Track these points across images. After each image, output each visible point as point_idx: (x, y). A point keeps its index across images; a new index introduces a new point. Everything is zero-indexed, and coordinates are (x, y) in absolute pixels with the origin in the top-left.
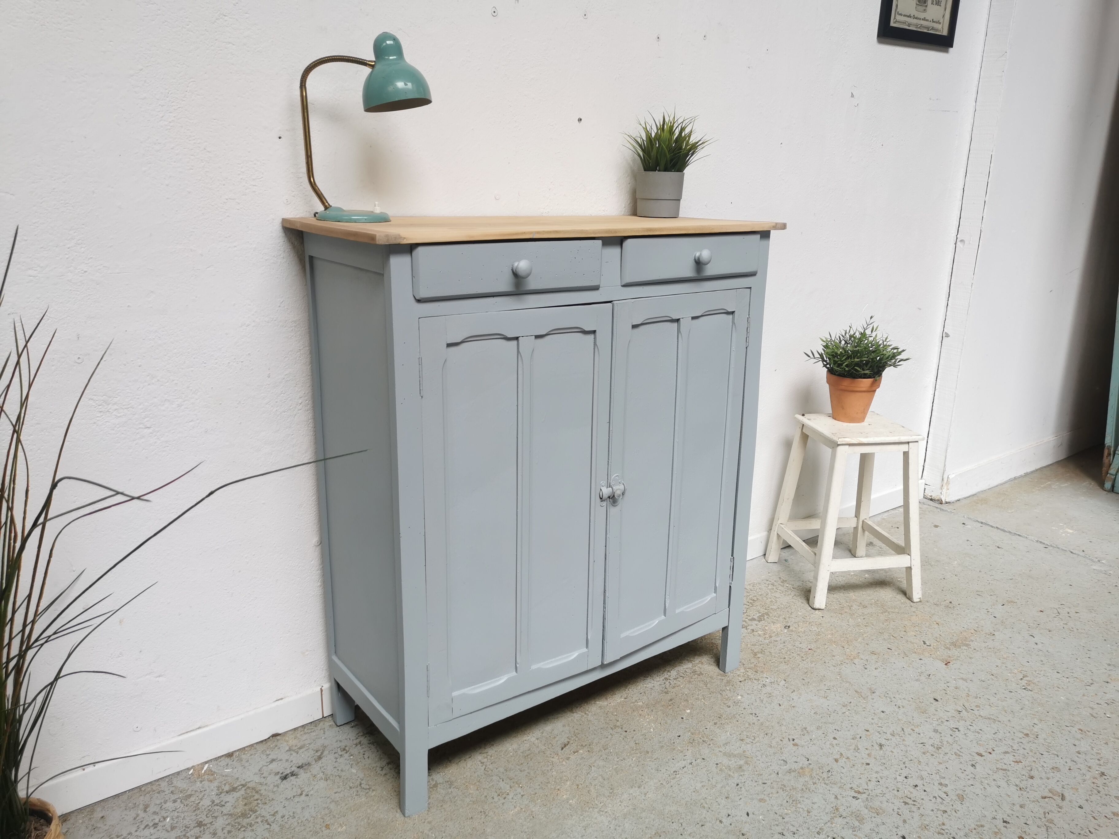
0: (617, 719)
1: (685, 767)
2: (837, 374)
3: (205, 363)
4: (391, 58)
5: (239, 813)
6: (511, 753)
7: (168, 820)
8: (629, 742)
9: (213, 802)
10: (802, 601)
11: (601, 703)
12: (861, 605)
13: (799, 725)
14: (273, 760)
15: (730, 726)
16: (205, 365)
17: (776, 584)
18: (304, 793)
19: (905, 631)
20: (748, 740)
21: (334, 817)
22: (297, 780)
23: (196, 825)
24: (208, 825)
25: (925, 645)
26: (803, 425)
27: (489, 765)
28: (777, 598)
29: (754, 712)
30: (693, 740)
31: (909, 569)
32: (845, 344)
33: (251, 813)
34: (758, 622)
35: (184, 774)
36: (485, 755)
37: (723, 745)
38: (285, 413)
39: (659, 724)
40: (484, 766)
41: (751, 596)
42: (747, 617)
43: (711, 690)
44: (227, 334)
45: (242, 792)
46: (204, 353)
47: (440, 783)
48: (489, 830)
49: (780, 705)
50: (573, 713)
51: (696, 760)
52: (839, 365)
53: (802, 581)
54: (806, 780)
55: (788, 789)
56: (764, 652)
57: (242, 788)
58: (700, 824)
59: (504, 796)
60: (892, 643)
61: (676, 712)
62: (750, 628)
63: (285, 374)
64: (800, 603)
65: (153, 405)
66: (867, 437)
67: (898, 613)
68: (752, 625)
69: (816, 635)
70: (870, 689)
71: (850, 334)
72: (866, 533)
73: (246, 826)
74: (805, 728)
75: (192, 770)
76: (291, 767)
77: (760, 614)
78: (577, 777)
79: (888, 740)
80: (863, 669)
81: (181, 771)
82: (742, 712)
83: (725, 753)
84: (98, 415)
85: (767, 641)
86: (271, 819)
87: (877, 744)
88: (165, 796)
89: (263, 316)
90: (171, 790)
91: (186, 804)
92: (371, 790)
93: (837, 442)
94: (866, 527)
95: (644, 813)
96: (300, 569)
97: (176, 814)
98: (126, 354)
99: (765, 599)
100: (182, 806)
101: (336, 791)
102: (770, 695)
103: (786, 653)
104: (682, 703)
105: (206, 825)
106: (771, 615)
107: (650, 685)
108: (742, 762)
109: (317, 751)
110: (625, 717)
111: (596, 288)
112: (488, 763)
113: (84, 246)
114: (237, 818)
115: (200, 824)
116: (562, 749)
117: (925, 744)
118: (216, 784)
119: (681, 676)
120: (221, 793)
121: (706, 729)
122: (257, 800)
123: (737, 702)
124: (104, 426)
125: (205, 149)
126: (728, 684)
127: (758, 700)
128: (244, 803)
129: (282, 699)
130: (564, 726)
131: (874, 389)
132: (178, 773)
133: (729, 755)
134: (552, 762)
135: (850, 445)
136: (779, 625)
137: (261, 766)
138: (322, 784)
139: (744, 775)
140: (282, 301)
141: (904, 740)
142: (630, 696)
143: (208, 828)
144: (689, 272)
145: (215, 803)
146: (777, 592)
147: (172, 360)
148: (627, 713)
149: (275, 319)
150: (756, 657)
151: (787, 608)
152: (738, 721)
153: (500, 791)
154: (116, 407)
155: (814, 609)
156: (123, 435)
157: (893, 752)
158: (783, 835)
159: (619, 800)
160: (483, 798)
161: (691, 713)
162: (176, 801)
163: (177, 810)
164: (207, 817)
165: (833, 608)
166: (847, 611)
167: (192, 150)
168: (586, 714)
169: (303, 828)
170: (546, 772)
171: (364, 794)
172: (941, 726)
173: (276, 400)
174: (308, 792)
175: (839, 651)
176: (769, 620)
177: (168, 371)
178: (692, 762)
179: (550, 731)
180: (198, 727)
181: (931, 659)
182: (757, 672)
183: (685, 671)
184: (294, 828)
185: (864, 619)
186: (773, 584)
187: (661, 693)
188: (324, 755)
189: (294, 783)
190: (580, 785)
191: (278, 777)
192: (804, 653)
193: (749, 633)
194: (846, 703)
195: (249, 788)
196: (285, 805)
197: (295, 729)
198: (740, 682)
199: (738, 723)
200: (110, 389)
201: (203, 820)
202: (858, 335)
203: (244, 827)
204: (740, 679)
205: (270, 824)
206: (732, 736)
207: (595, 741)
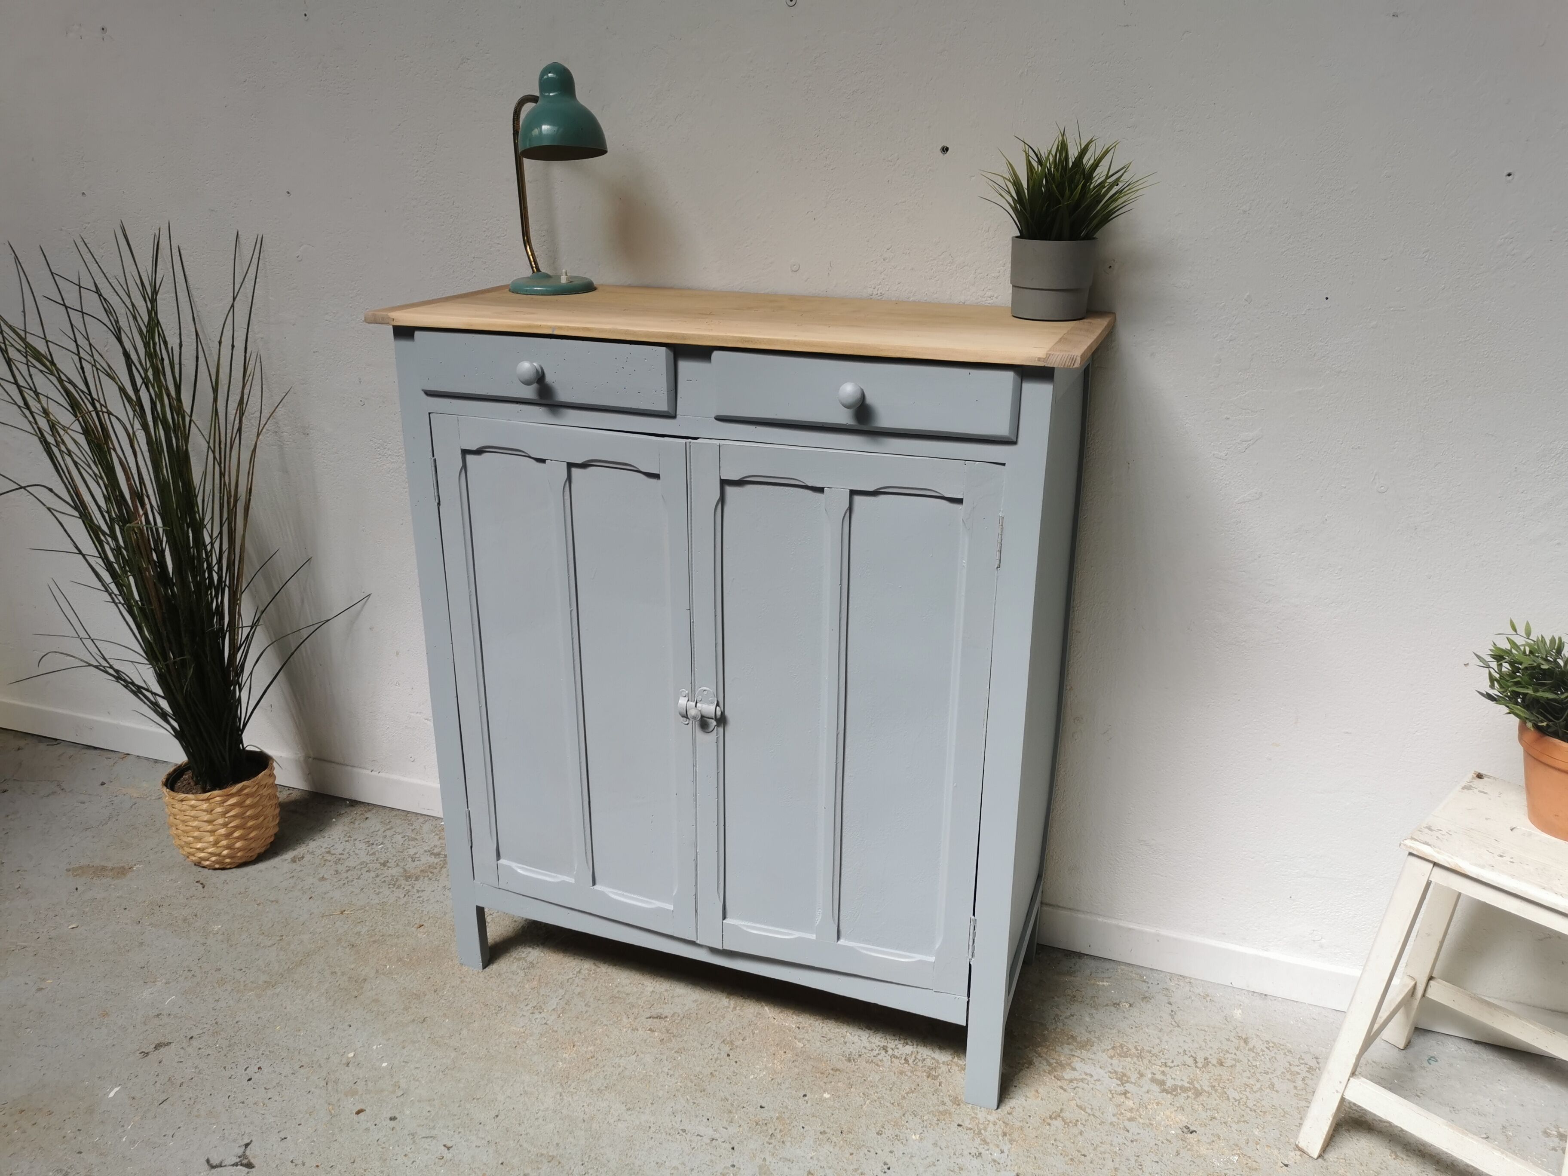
0: (747, 1038)
1: (701, 1137)
5: (409, 874)
7: (381, 846)
8: (710, 1067)
9: (416, 854)
11: (768, 1011)
24: (386, 868)
30: (766, 1124)
33: (414, 879)
34: (1159, 1090)
36: (593, 967)
37: (781, 1158)
39: (770, 1079)
40: (574, 976)
42: (1157, 1072)
45: (436, 861)
48: (476, 1025)
50: (726, 998)
51: (723, 1142)
56: (1076, 1125)
59: (535, 1011)
61: (814, 1085)
62: (1128, 1087)
68: (1138, 1085)
73: (397, 885)
78: (607, 1051)
82: (879, 1152)
85: (1112, 1120)
86: (413, 893)
91: (404, 844)
95: (583, 1132)
97: (390, 846)
100: (401, 843)
104: (840, 1084)
106: (1201, 1098)
110: (756, 1043)
111: (671, 415)
112: (582, 976)
114: (403, 876)
116: (650, 1018)
119: (904, 1059)
121: (803, 1128)
123: (902, 1138)
126: (937, 1114)
127: (930, 1159)
134: (620, 1020)
144: (845, 418)
145: (414, 856)
148: (768, 1041)
150: (1049, 1121)
152: (852, 1154)
153: (542, 1005)
154: (389, 452)
159: (592, 1101)
160: (523, 998)
161: (825, 1100)
162: (405, 837)
163: (394, 844)
164: (395, 862)
167: (443, 205)
168: (734, 1008)
169: (411, 914)
170: (598, 1022)
176: (1182, 1101)
178: (717, 1140)
179: (675, 995)
184: (407, 911)
187: (844, 1056)
190: (594, 1059)
198: (959, 1125)
199: (848, 1155)
201: (390, 862)
203: (394, 885)
204: (967, 1124)
205: (405, 895)
206: (811, 1160)
207: (685, 1038)
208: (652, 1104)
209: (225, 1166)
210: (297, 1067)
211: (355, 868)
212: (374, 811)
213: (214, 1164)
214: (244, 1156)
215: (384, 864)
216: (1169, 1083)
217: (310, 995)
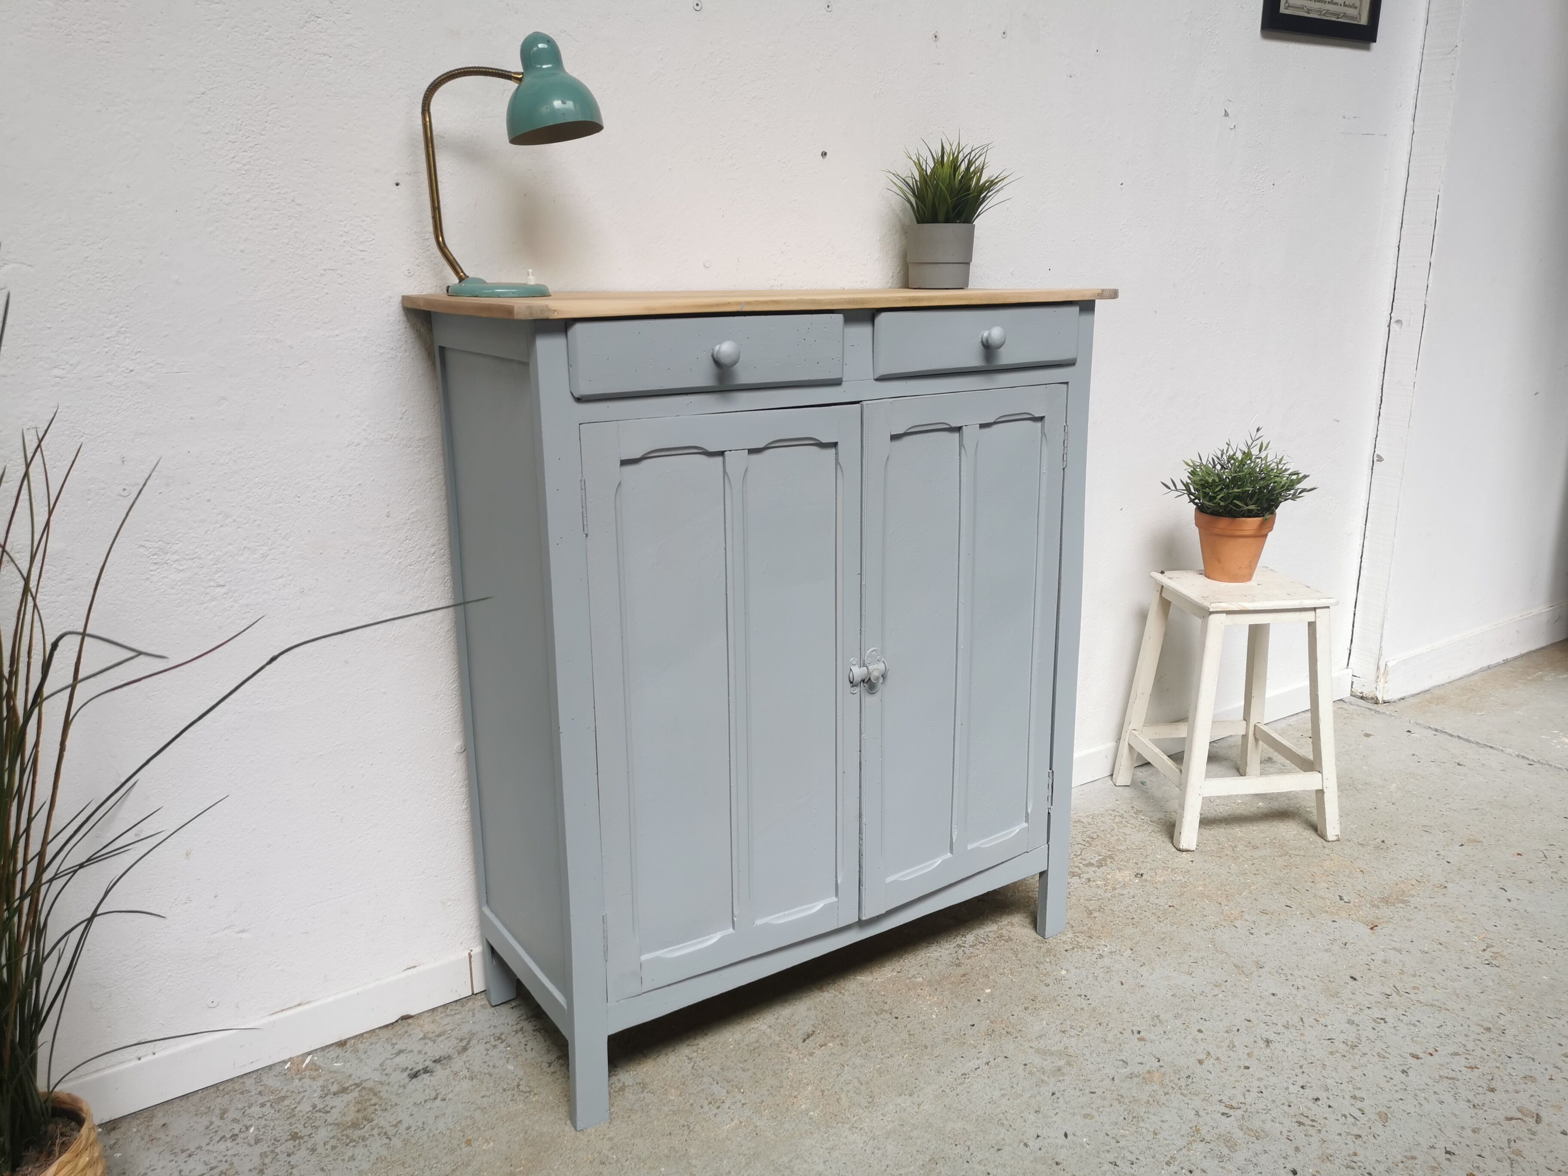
0: (885, 1001)
1: (979, 1068)
2: (1208, 511)
3: (299, 497)
4: (544, 67)
5: (348, 1123)
6: (732, 1045)
7: (252, 1130)
8: (900, 1032)
9: (314, 1106)
10: (1165, 840)
11: (863, 978)
12: (1250, 845)
13: (1148, 1011)
14: (400, 1052)
15: (1047, 1012)
16: (298, 499)
17: (1126, 815)
18: (440, 1097)
19: (1313, 882)
20: (1073, 1032)
21: (479, 1129)
22: (432, 1079)
23: (290, 1137)
24: (306, 1138)
25: (1342, 901)
26: (1162, 586)
27: (700, 1062)
28: (1127, 834)
29: (1083, 993)
30: (993, 1031)
31: (1320, 793)
32: (1221, 469)
33: (365, 1123)
34: (1096, 869)
35: (278, 1069)
36: (695, 1048)
37: (1036, 1038)
38: (412, 567)
39: (945, 1009)
40: (692, 1064)
41: (1088, 833)
42: (1081, 861)
43: (1023, 962)
44: (328, 456)
45: (356, 1094)
46: (298, 483)
47: (628, 1086)
48: (692, 1151)
49: (1122, 984)
50: (823, 992)
51: (995, 1059)
52: (1212, 499)
53: (1165, 812)
54: (1154, 1088)
55: (1127, 1101)
56: (1104, 909)
57: (355, 1088)
58: (996, 1148)
59: (717, 1105)
60: (1292, 899)
61: (971, 991)
62: (1085, 876)
63: (411, 512)
64: (1160, 841)
65: (227, 555)
66: (1253, 601)
67: (1304, 856)
68: (1088, 872)
69: (1182, 887)
70: (1257, 963)
71: (1228, 454)
72: (1261, 743)
73: (357, 1139)
74: (1158, 1017)
75: (289, 1063)
76: (425, 1061)
77: (1101, 857)
78: (823, 1080)
79: (1279, 1034)
80: (1248, 934)
81: (274, 1065)
82: (1066, 993)
83: (1038, 1049)
84: (151, 568)
85: (1109, 895)
86: (391, 1131)
87: (1262, 1039)
88: (250, 1098)
89: (379, 431)
90: (258, 1090)
91: (277, 1110)
92: (532, 1093)
93: (1209, 609)
94: (1260, 736)
95: (915, 1131)
96: (436, 785)
97: (263, 1122)
98: (189, 483)
99: (1108, 836)
100: (272, 1112)
101: (484, 1095)
102: (1108, 970)
103: (1136, 911)
104: (980, 980)
105: (302, 1138)
106: (1116, 858)
107: (935, 955)
108: (1062, 1063)
109: (461, 1040)
110: (896, 998)
111: (837, 383)
112: (698, 1059)
113: (129, 335)
114: (346, 1129)
115: (295, 1137)
116: (804, 1041)
117: (1333, 1041)
118: (320, 1082)
119: (981, 943)
120: (326, 1095)
121: (1013, 1015)
122: (375, 1105)
123: (1059, 978)
124: (161, 583)
125: (293, 201)
126: (1048, 954)
127: (1090, 976)
128: (356, 1109)
129: (415, 967)
130: (809, 1009)
131: (1264, 532)
132: (270, 1067)
133: (1043, 1053)
134: (789, 1058)
135: (1228, 612)
136: (1127, 872)
137: (384, 1059)
138: (466, 1085)
139: (1063, 1080)
140: (404, 410)
141: (1302, 1035)
142: (906, 970)
143: (305, 1142)
144: (974, 360)
145: (317, 1109)
146: (1127, 826)
147: (253, 493)
148: (900, 992)
149: (395, 436)
150: (1091, 916)
151: (1140, 849)
152: (1059, 1005)
153: (713, 1097)
154: (176, 557)
155: (1179, 850)
156: (186, 596)
157: (1285, 1051)
158: (1116, 1165)
159: (881, 1112)
160: (687, 1107)
161: (992, 994)
162: (265, 1105)
163: (265, 1117)
164: (305, 1127)
165: (1209, 849)
166: (1229, 853)
167: (275, 202)
168: (840, 993)
169: (434, 1144)
170: (779, 1072)
171: (522, 1098)
172: (1359, 1014)
173: (399, 549)
174: (445, 1094)
175: (1214, 909)
176: (1112, 865)
177: (248, 507)
178: (989, 1062)
179: (789, 1017)
180: (297, 1003)
181: (1351, 921)
182: (1091, 938)
183: (987, 935)
184: (423, 1144)
185: (1253, 864)
186: (1122, 816)
187: (951, 966)
188: (471, 1045)
189: (427, 1082)
190: (826, 1091)
191: (406, 1074)
192: (1161, 912)
193: (1082, 884)
194: (1220, 981)
195: (364, 1088)
196: (413, 1113)
197: (433, 1010)
198: (1066, 951)
199: (1059, 1008)
200: (168, 532)
201: (298, 1131)
202: (1239, 456)
203: (353, 1141)
204: (1066, 947)
205: (389, 1138)
206: (1050, 1026)
207: (851, 1031)
208: (916, 1079)
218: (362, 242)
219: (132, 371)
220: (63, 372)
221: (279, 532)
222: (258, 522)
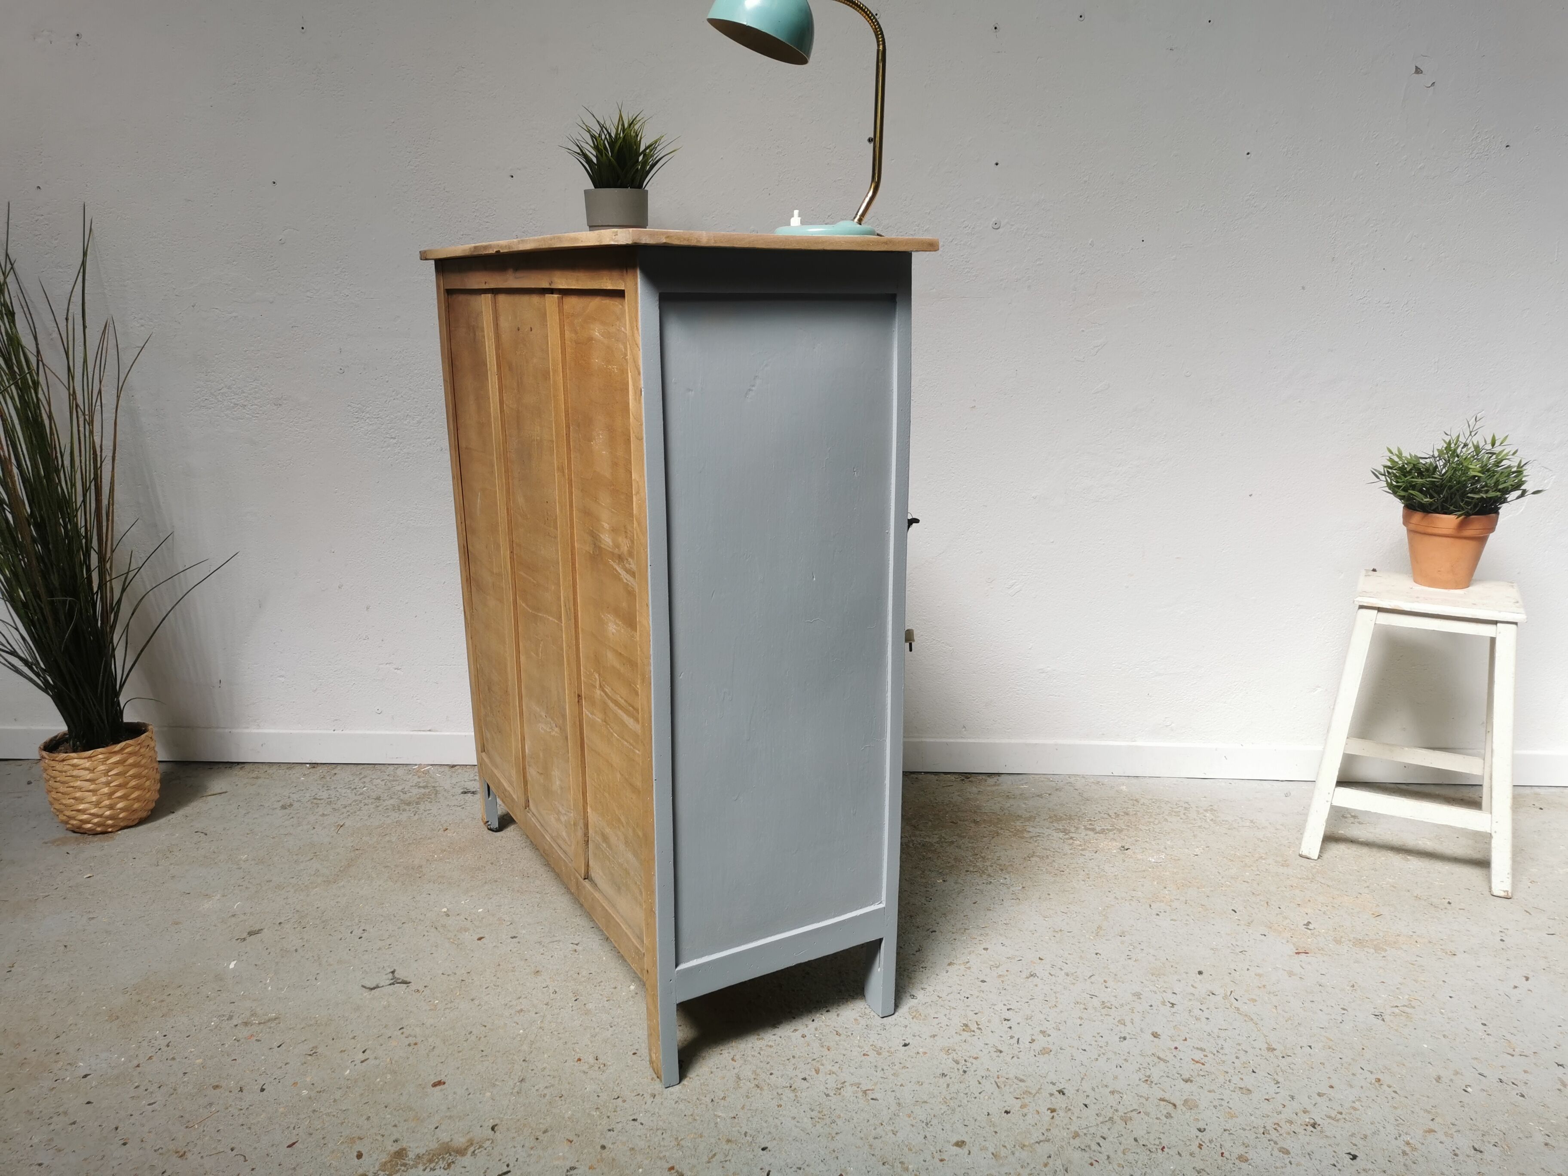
5: (407, 801)
7: (365, 788)
18: (463, 807)
19: (1302, 906)
22: (472, 797)
23: (376, 798)
29: (932, 897)
33: (414, 804)
34: (1093, 833)
42: (1087, 824)
45: (427, 791)
57: (430, 788)
60: (1249, 908)
65: (397, 419)
67: (1328, 886)
69: (1150, 867)
70: (1124, 932)
75: (417, 766)
77: (1111, 828)
81: (410, 764)
82: (918, 893)
86: (421, 812)
87: (1031, 972)
88: (381, 775)
90: (392, 773)
91: (386, 784)
97: (374, 787)
98: (377, 369)
100: (383, 785)
113: (347, 274)
114: (403, 804)
120: (415, 786)
122: (429, 798)
125: (444, 189)
128: (419, 797)
132: (407, 765)
143: (379, 802)
145: (403, 790)
154: (368, 415)
156: (373, 441)
162: (384, 780)
163: (377, 786)
164: (387, 796)
167: (433, 190)
169: (430, 824)
176: (1112, 836)
180: (431, 728)
181: (1283, 941)
184: (425, 823)
189: (466, 798)
191: (462, 790)
195: (435, 789)
196: (441, 808)
200: (363, 398)
201: (382, 797)
203: (399, 810)
205: (415, 815)
209: (383, 986)
210: (400, 925)
211: (351, 804)
212: (339, 768)
213: (372, 987)
214: (394, 978)
215: (378, 798)
216: (1098, 829)
217: (376, 882)
218: (487, 217)
219: (348, 296)
220: (312, 294)
221: (429, 408)
222: (415, 400)
